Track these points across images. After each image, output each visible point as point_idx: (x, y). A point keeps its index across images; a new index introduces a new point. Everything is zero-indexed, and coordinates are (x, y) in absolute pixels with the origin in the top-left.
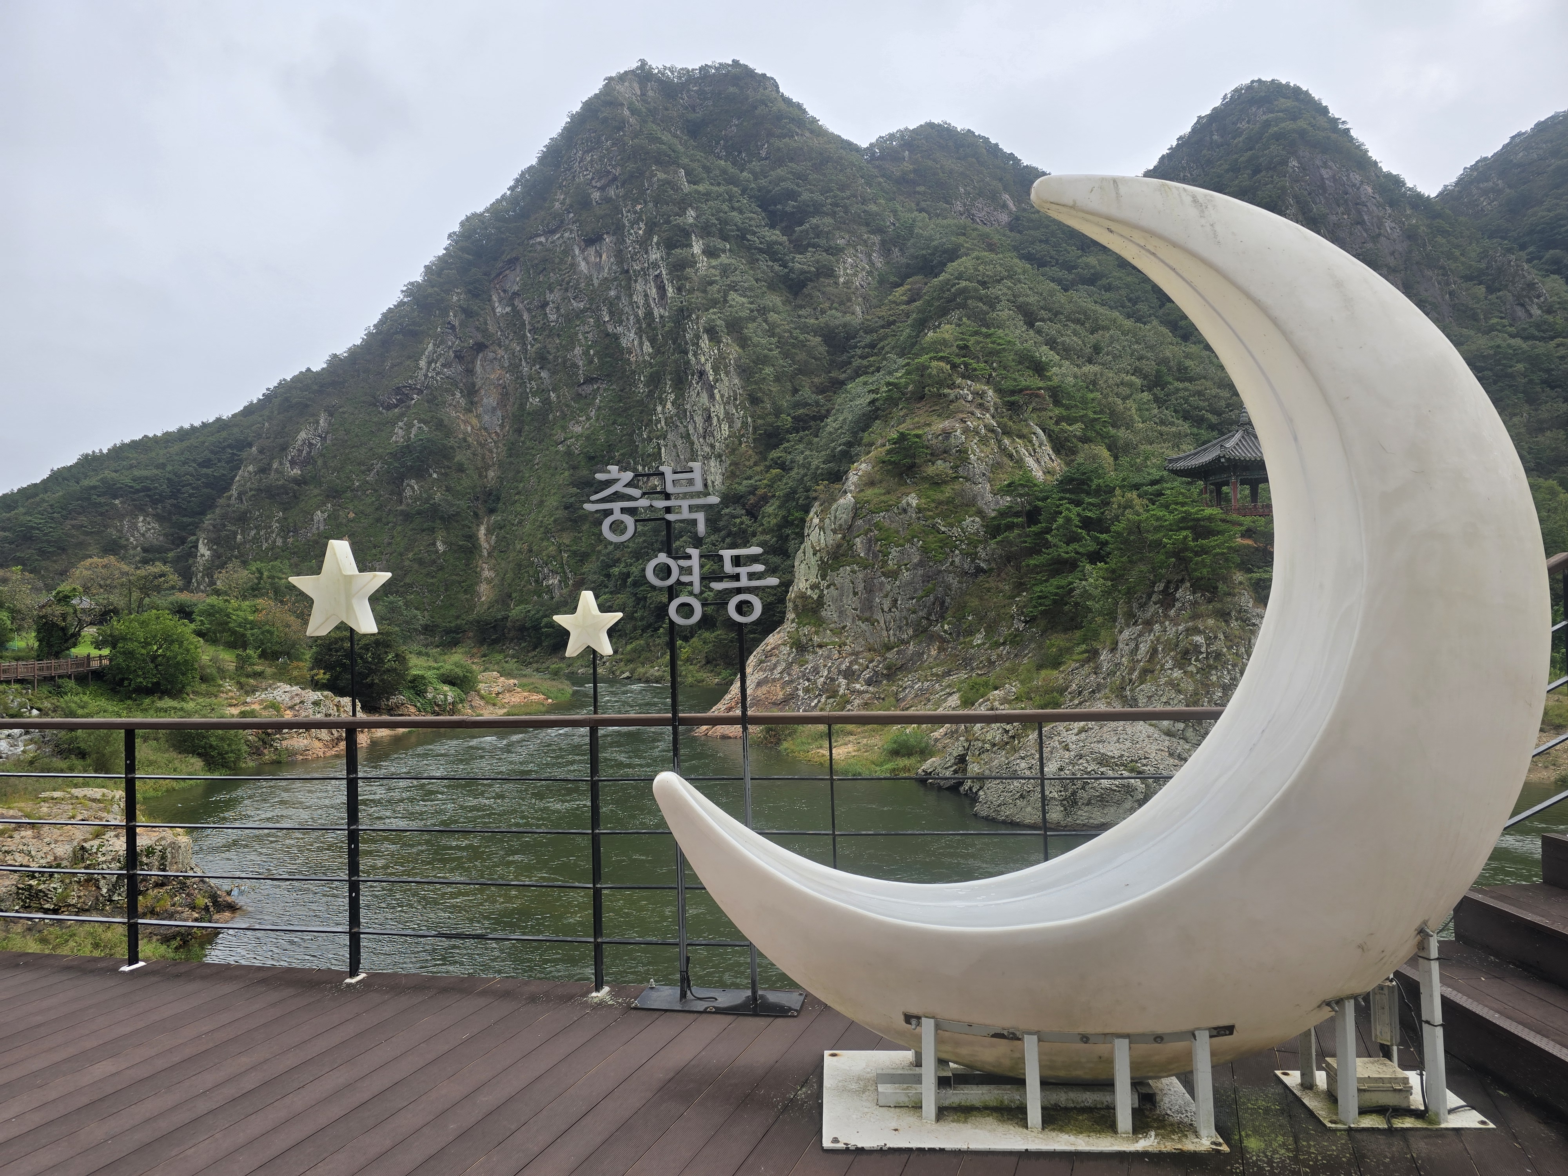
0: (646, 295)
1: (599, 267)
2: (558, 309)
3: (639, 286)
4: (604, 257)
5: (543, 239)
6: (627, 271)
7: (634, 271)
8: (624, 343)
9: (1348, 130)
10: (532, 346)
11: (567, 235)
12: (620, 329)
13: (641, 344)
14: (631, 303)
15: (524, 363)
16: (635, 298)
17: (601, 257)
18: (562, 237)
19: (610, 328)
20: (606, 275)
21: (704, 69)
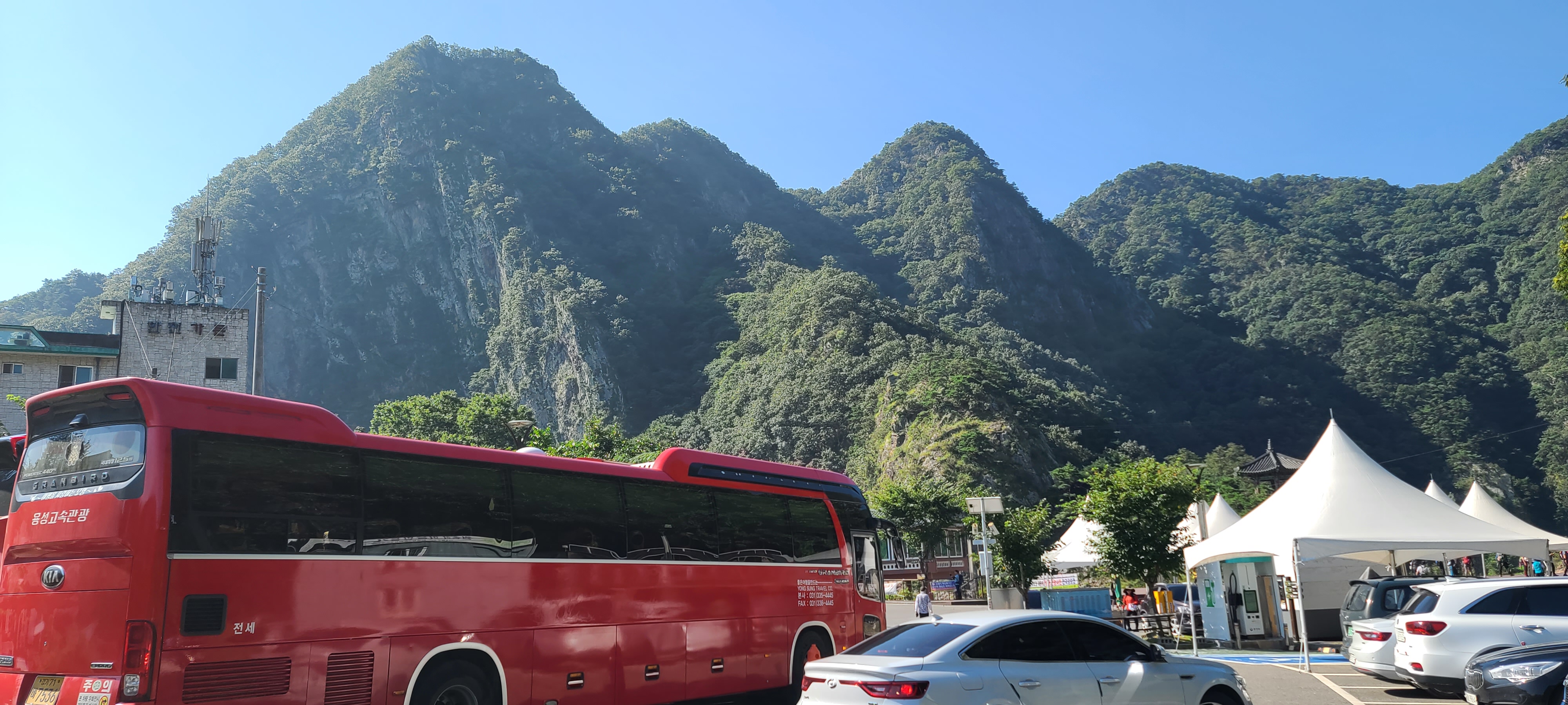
0: (472, 265)
1: (410, 232)
2: (363, 268)
3: (464, 255)
4: (415, 222)
5: (340, 197)
6: (446, 238)
7: (456, 240)
8: (443, 307)
9: (1001, 171)
10: (330, 302)
11: (370, 196)
12: (438, 293)
13: (465, 310)
14: (451, 269)
15: (317, 319)
16: (455, 265)
17: (411, 221)
18: (363, 197)
19: (426, 291)
20: (419, 240)
21: (486, 52)
